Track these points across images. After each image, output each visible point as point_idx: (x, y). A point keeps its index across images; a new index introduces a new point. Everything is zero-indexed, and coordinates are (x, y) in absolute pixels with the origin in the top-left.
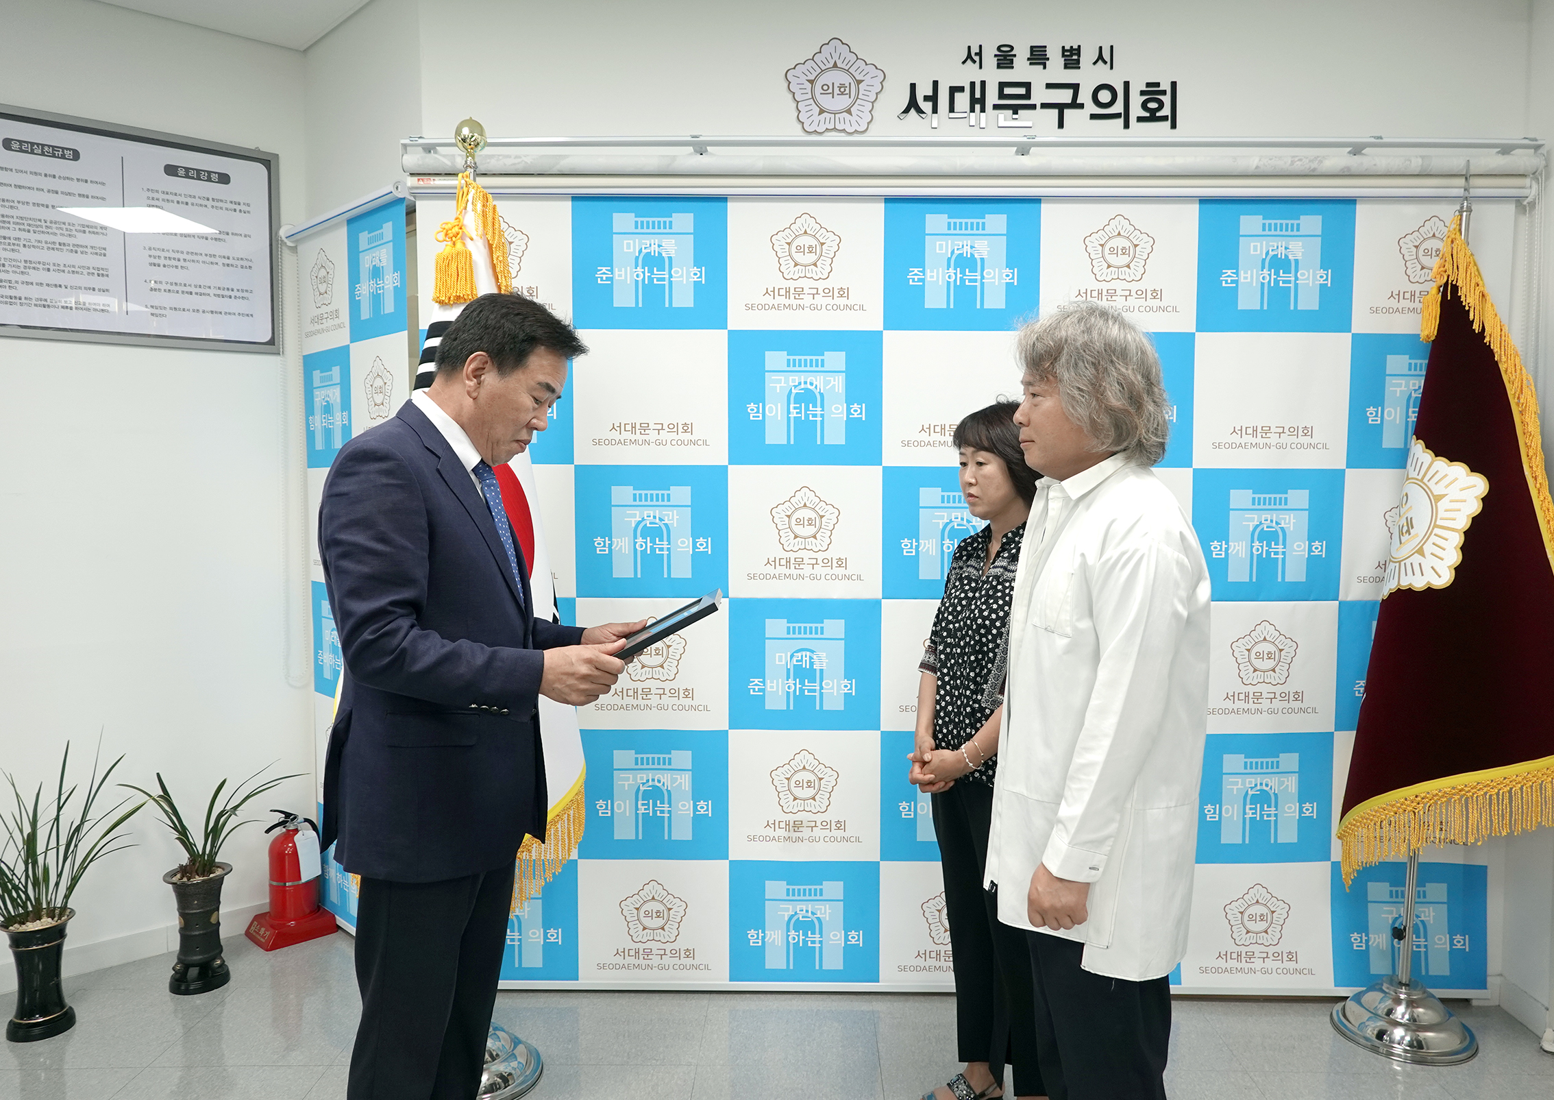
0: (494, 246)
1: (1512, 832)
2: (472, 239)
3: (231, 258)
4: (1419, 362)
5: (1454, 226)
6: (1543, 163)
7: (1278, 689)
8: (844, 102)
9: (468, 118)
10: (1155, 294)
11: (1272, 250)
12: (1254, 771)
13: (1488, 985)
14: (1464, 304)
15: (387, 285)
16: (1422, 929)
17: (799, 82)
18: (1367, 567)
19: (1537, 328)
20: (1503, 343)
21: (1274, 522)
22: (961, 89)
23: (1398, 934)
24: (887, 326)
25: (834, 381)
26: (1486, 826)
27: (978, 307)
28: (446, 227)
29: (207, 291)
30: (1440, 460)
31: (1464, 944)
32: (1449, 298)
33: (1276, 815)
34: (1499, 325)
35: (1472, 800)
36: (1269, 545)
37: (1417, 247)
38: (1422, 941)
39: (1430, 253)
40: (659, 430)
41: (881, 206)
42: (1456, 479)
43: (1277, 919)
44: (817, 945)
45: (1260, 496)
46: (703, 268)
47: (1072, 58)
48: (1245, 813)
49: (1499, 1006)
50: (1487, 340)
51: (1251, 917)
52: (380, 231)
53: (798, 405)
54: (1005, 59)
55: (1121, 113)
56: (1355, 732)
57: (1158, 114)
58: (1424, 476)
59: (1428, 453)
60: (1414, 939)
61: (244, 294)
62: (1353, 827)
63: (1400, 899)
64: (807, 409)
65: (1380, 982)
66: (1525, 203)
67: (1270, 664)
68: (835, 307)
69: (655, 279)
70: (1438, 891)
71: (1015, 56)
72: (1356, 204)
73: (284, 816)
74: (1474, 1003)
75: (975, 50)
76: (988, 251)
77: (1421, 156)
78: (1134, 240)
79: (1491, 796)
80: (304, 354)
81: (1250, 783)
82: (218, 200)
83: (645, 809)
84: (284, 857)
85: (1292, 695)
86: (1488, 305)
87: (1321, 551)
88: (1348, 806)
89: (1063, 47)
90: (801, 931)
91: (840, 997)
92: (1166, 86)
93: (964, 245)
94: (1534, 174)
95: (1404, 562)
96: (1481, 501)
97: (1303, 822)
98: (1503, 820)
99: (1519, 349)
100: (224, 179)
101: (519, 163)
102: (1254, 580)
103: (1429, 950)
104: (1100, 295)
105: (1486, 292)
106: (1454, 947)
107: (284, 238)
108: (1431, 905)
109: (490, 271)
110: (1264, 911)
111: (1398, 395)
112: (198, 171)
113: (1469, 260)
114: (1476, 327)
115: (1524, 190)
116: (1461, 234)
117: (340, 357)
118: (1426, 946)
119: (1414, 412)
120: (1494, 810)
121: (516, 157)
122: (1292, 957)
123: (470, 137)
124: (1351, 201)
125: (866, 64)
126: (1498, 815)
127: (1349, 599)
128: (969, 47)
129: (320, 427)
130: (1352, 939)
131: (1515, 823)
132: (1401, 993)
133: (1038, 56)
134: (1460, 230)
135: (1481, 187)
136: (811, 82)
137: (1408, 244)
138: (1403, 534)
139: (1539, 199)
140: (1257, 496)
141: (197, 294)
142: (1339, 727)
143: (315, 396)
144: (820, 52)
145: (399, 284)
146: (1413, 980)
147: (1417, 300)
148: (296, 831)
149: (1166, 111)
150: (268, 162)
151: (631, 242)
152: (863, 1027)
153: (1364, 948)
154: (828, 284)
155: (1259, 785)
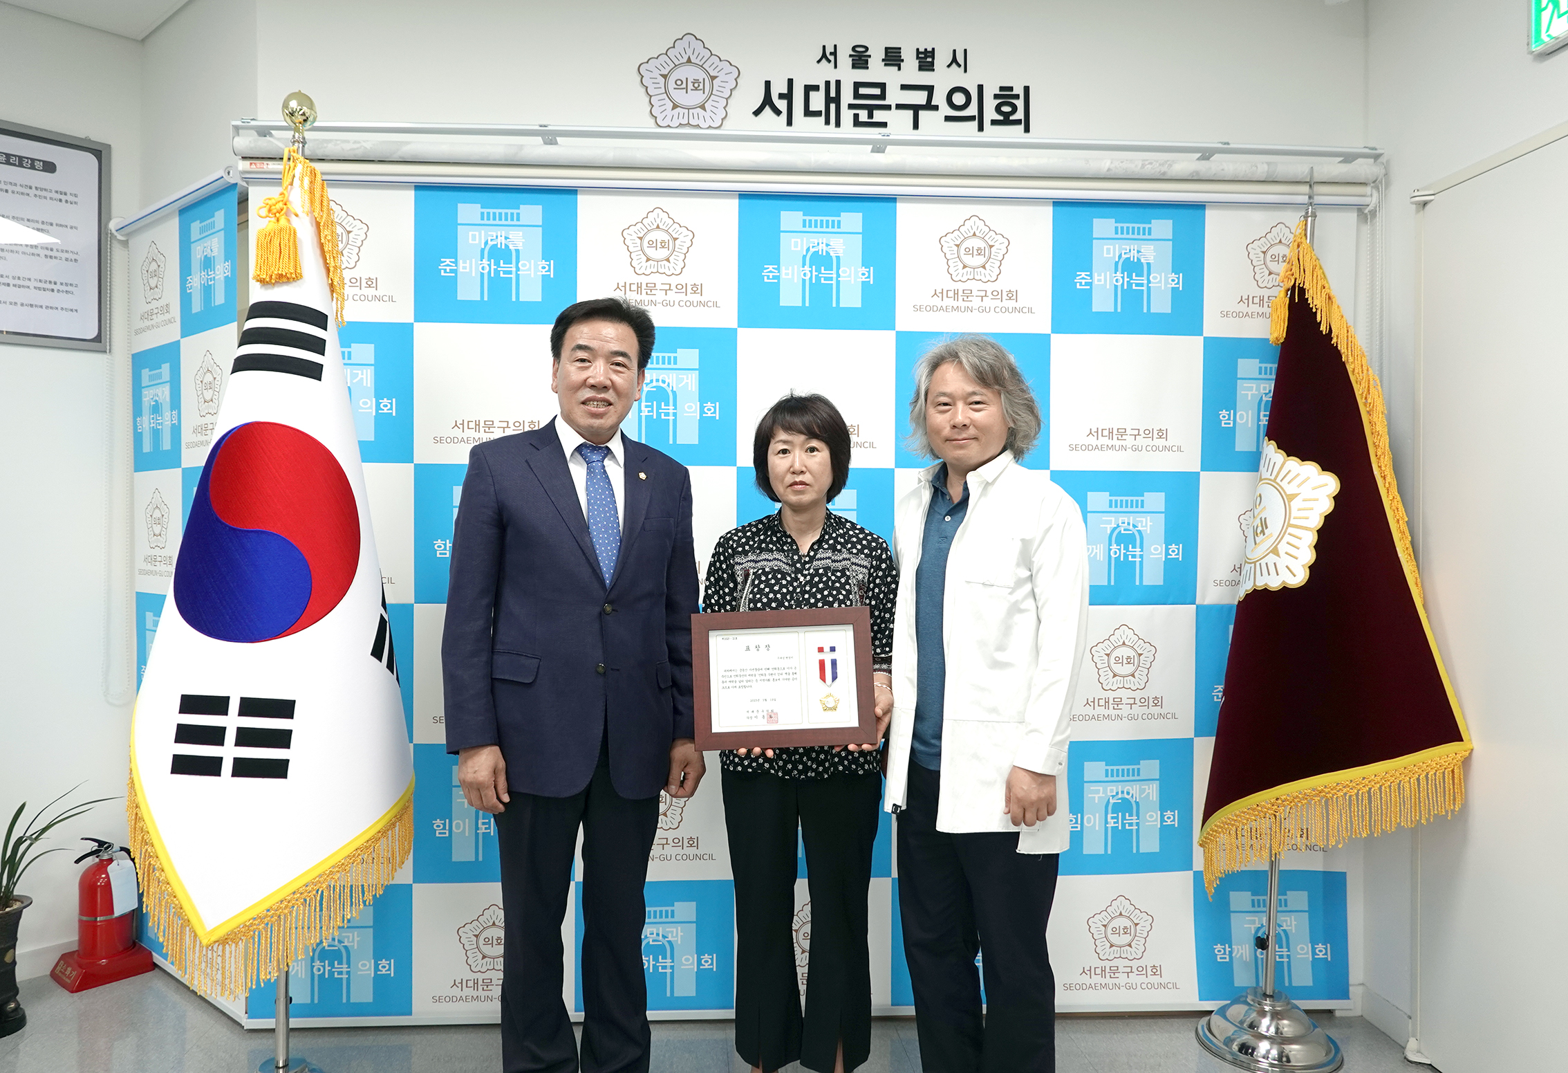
0: (322, 224)
1: (1372, 834)
2: (296, 215)
3: (55, 250)
4: (1269, 366)
5: (1299, 231)
6: (1383, 171)
7: (1138, 695)
8: (698, 97)
9: (297, 91)
10: (1010, 295)
11: (1125, 253)
12: (1115, 778)
13: (1350, 996)
14: (1311, 306)
15: (218, 275)
16: (1285, 939)
17: (652, 76)
18: (1222, 571)
19: (1381, 334)
20: (1350, 344)
21: (1131, 525)
22: (816, 88)
23: (1262, 943)
24: (742, 323)
25: (687, 379)
26: (1347, 827)
27: (834, 305)
28: (270, 202)
29: (27, 283)
30: (1292, 460)
31: (1326, 954)
32: (1297, 301)
33: (1138, 824)
34: (1345, 326)
35: (1332, 800)
36: (1126, 548)
37: (1264, 252)
38: (1285, 951)
39: (1277, 259)
41: (736, 202)
42: (1308, 478)
43: (1141, 932)
44: (669, 971)
45: (1116, 498)
46: (552, 261)
47: (926, 60)
48: (1106, 822)
49: (1362, 1016)
50: (1334, 341)
51: (1114, 930)
52: (212, 220)
53: (650, 404)
54: (860, 59)
55: (975, 116)
56: (1215, 737)
57: (1011, 118)
58: (1277, 476)
59: (1280, 453)
60: (1277, 949)
61: (68, 288)
62: (1214, 833)
63: (1262, 909)
64: (659, 407)
65: (1244, 994)
66: (1366, 211)
67: (1129, 669)
68: (688, 303)
69: (501, 272)
70: (1299, 899)
71: (870, 56)
72: (1205, 209)
73: (97, 844)
74: (1338, 1014)
75: (829, 49)
76: (844, 249)
77: (1266, 163)
78: (989, 241)
79: (1350, 796)
80: (133, 353)
81: (1112, 790)
82: (42, 189)
83: (486, 829)
84: (96, 890)
85: (1151, 700)
86: (1335, 306)
87: (1178, 554)
88: (1209, 811)
89: (918, 49)
90: (651, 956)
91: (692, 1025)
92: (1019, 90)
93: (819, 243)
94: (1374, 182)
95: (1260, 562)
96: (1333, 499)
97: (1165, 830)
98: (1363, 821)
99: (1364, 349)
100: (49, 167)
101: (358, 148)
102: (1112, 583)
103: (1292, 961)
104: (956, 295)
105: (1332, 294)
106: (1316, 957)
107: (114, 231)
108: (1293, 913)
109: (318, 252)
110: (1128, 923)
111: (1249, 398)
112: (21, 158)
113: (1314, 263)
114: (1323, 328)
115: (1365, 198)
116: (1307, 239)
117: (171, 353)
118: (1288, 956)
119: (1265, 416)
120: (1354, 812)
121: (355, 142)
122: (1156, 970)
123: (298, 110)
124: (1200, 207)
125: (721, 60)
126: (1358, 816)
127: (1205, 603)
128: (824, 47)
129: (147, 428)
130: (1216, 951)
131: (1375, 824)
132: (1266, 1005)
133: (893, 57)
134: (1306, 235)
135: (1325, 195)
136: (665, 76)
137: (1256, 249)
138: (1257, 534)
139: (1379, 207)
140: (1114, 498)
141: (14, 285)
142: (1198, 733)
143: (143, 395)
144: (674, 47)
145: (229, 274)
146: (1276, 991)
147: (1266, 305)
148: (110, 861)
149: (1019, 115)
150: (100, 153)
151: (477, 233)
152: (714, 1057)
153: (1228, 959)
154: (681, 280)
155: (1120, 793)
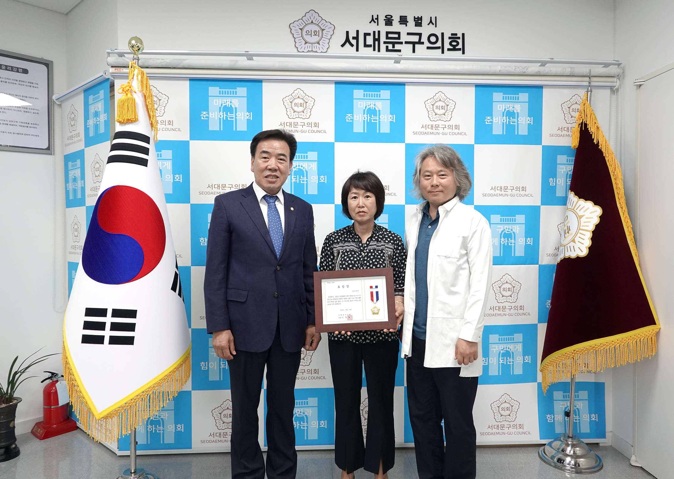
0: (147, 96)
1: (616, 366)
2: (135, 92)
3: (28, 109)
4: (571, 158)
5: (585, 98)
6: (622, 71)
7: (513, 305)
8: (316, 39)
9: (135, 36)
10: (456, 127)
11: (507, 108)
12: (503, 342)
13: (606, 437)
14: (590, 132)
15: (101, 120)
16: (578, 412)
17: (296, 29)
18: (550, 250)
20: (607, 148)
21: (510, 229)
22: (369, 34)
23: (567, 414)
24: (337, 140)
25: (312, 165)
26: (605, 363)
27: (378, 132)
28: (123, 86)
29: (16, 124)
30: (581, 200)
31: (596, 418)
32: (583, 129)
33: (513, 362)
34: (605, 141)
35: (599, 351)
36: (508, 240)
37: (569, 108)
38: (577, 417)
39: (575, 111)
40: (230, 187)
41: (333, 86)
42: (588, 208)
43: (514, 410)
44: (306, 428)
46: (251, 113)
47: (418, 22)
48: (499, 361)
49: (611, 446)
50: (600, 147)
51: (503, 408)
52: (98, 95)
53: (296, 176)
54: (389, 21)
55: (440, 47)
56: (547, 323)
57: (456, 48)
58: (574, 207)
59: (576, 197)
60: (574, 417)
61: (35, 126)
62: (547, 366)
63: (567, 399)
64: (300, 178)
65: (560, 436)
66: (614, 89)
67: (509, 293)
68: (312, 131)
69: (229, 118)
70: (584, 394)
71: (393, 20)
72: (543, 88)
73: (51, 374)
74: (601, 445)
75: (375, 17)
76: (382, 107)
77: (570, 67)
78: (447, 103)
79: (606, 349)
80: (64, 155)
81: (501, 347)
82: (22, 81)
83: (224, 367)
84: (51, 394)
85: (519, 307)
86: (600, 132)
87: (531, 242)
88: (544, 356)
89: (415, 17)
90: (298, 422)
91: (316, 452)
92: (460, 35)
93: (371, 104)
94: (618, 76)
95: (567, 246)
96: (599, 218)
97: (525, 364)
98: (612, 360)
99: (613, 151)
100: (25, 71)
101: (163, 62)
102: (502, 255)
103: (581, 422)
104: (432, 127)
105: (599, 126)
106: (591, 420)
107: (55, 100)
108: (581, 401)
109: (145, 108)
110: (509, 406)
111: (562, 173)
112: (12, 67)
113: (591, 112)
114: (595, 141)
115: (614, 83)
116: (588, 101)
117: (80, 155)
118: (579, 420)
119: (569, 180)
120: (608, 356)
121: (162, 59)
122: (521, 426)
123: (135, 45)
124: (541, 87)
125: (326, 22)
126: (610, 358)
127: (543, 264)
128: (373, 16)
129: (71, 189)
130: (547, 417)
131: (617, 362)
132: (569, 441)
133: (403, 20)
135: (596, 82)
136: (301, 29)
137: (565, 106)
138: (566, 233)
139: (620, 87)
140: (502, 218)
141: (10, 125)
142: (540, 321)
143: (69, 174)
144: (305, 16)
145: (106, 119)
146: (574, 435)
147: (570, 131)
148: (57, 381)
149: (460, 46)
150: (48, 65)
151: (218, 100)
152: (326, 466)
153: (552, 421)
154: (309, 121)
155: (505, 348)
